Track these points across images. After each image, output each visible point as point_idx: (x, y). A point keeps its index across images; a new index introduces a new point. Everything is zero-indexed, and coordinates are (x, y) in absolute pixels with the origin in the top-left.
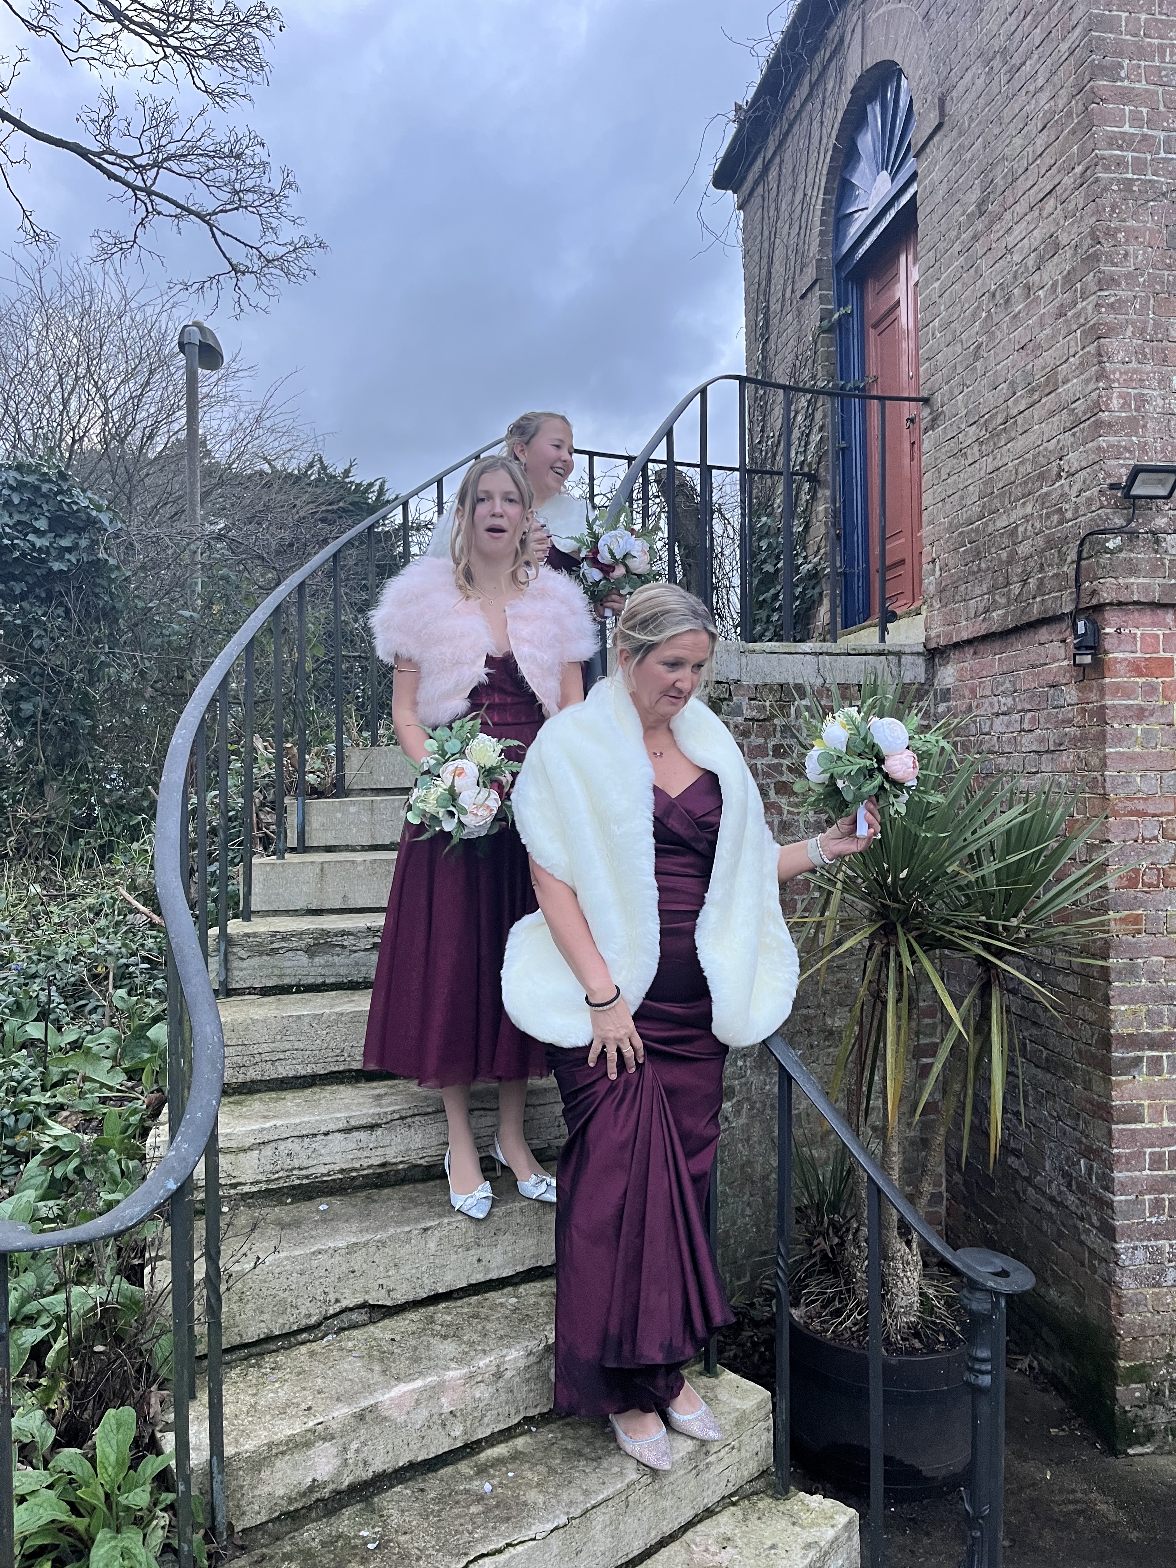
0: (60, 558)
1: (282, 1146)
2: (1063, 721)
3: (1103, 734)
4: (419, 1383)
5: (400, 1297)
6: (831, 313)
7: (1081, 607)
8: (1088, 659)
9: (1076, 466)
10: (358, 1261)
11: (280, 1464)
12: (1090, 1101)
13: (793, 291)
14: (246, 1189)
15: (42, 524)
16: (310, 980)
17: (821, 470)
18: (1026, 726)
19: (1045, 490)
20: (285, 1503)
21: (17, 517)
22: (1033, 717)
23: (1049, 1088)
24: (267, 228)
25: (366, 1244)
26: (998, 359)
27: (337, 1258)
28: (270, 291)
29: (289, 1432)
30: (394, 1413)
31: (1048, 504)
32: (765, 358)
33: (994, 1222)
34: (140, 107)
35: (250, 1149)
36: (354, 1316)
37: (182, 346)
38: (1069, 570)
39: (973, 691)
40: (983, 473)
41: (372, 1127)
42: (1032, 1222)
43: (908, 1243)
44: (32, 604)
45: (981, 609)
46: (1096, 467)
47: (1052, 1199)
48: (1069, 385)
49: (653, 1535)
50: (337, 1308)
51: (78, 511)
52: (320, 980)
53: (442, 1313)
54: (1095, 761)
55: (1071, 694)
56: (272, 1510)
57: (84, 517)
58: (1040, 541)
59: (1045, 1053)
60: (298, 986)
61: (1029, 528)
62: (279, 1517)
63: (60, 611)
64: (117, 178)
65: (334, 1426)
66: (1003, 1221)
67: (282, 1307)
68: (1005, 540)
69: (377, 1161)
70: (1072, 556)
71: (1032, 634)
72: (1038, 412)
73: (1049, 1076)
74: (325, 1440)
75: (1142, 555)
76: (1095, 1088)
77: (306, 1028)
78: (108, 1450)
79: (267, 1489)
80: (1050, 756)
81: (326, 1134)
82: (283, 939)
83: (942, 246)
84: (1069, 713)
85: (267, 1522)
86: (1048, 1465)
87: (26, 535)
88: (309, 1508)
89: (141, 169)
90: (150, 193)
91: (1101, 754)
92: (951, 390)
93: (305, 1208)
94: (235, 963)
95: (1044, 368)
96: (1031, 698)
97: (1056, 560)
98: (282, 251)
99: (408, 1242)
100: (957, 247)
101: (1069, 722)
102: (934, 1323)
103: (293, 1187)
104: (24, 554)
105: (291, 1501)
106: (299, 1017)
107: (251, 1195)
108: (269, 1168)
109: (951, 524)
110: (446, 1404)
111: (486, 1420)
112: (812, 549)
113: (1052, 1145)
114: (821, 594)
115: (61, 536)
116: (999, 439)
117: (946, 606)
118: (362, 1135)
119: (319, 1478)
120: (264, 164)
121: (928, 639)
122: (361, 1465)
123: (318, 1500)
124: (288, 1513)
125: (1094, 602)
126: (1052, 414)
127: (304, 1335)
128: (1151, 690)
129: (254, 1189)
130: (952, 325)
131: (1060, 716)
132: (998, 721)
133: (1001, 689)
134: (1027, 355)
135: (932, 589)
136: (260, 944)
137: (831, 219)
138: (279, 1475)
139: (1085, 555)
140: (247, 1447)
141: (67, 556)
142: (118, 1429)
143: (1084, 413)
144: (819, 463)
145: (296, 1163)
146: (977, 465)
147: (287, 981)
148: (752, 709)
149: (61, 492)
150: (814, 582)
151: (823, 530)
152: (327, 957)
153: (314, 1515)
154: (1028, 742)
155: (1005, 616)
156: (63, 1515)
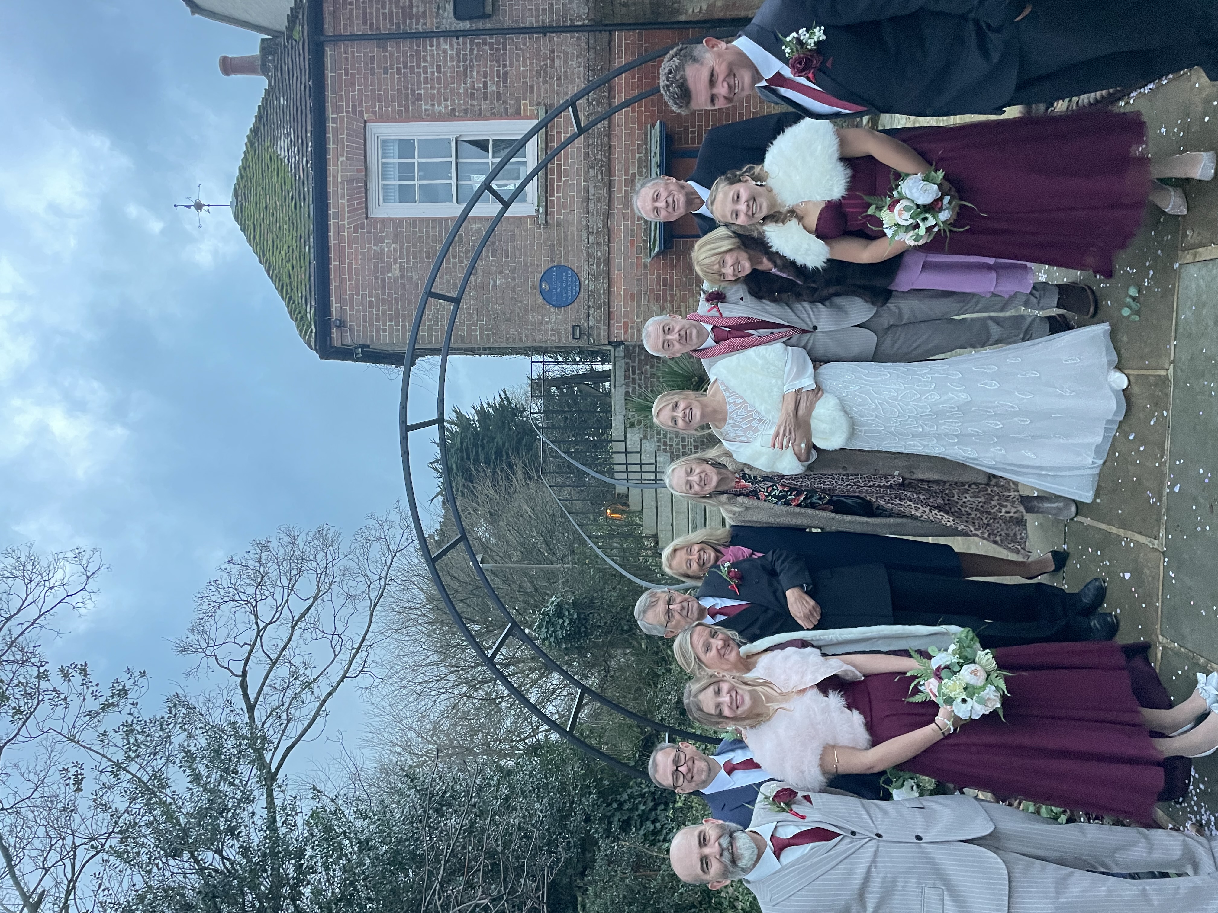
0: (572, 615)
57: (556, 607)
63: (591, 615)
75: (595, 333)
87: (565, 626)
104: (572, 627)
115: (564, 615)
128: (632, 328)
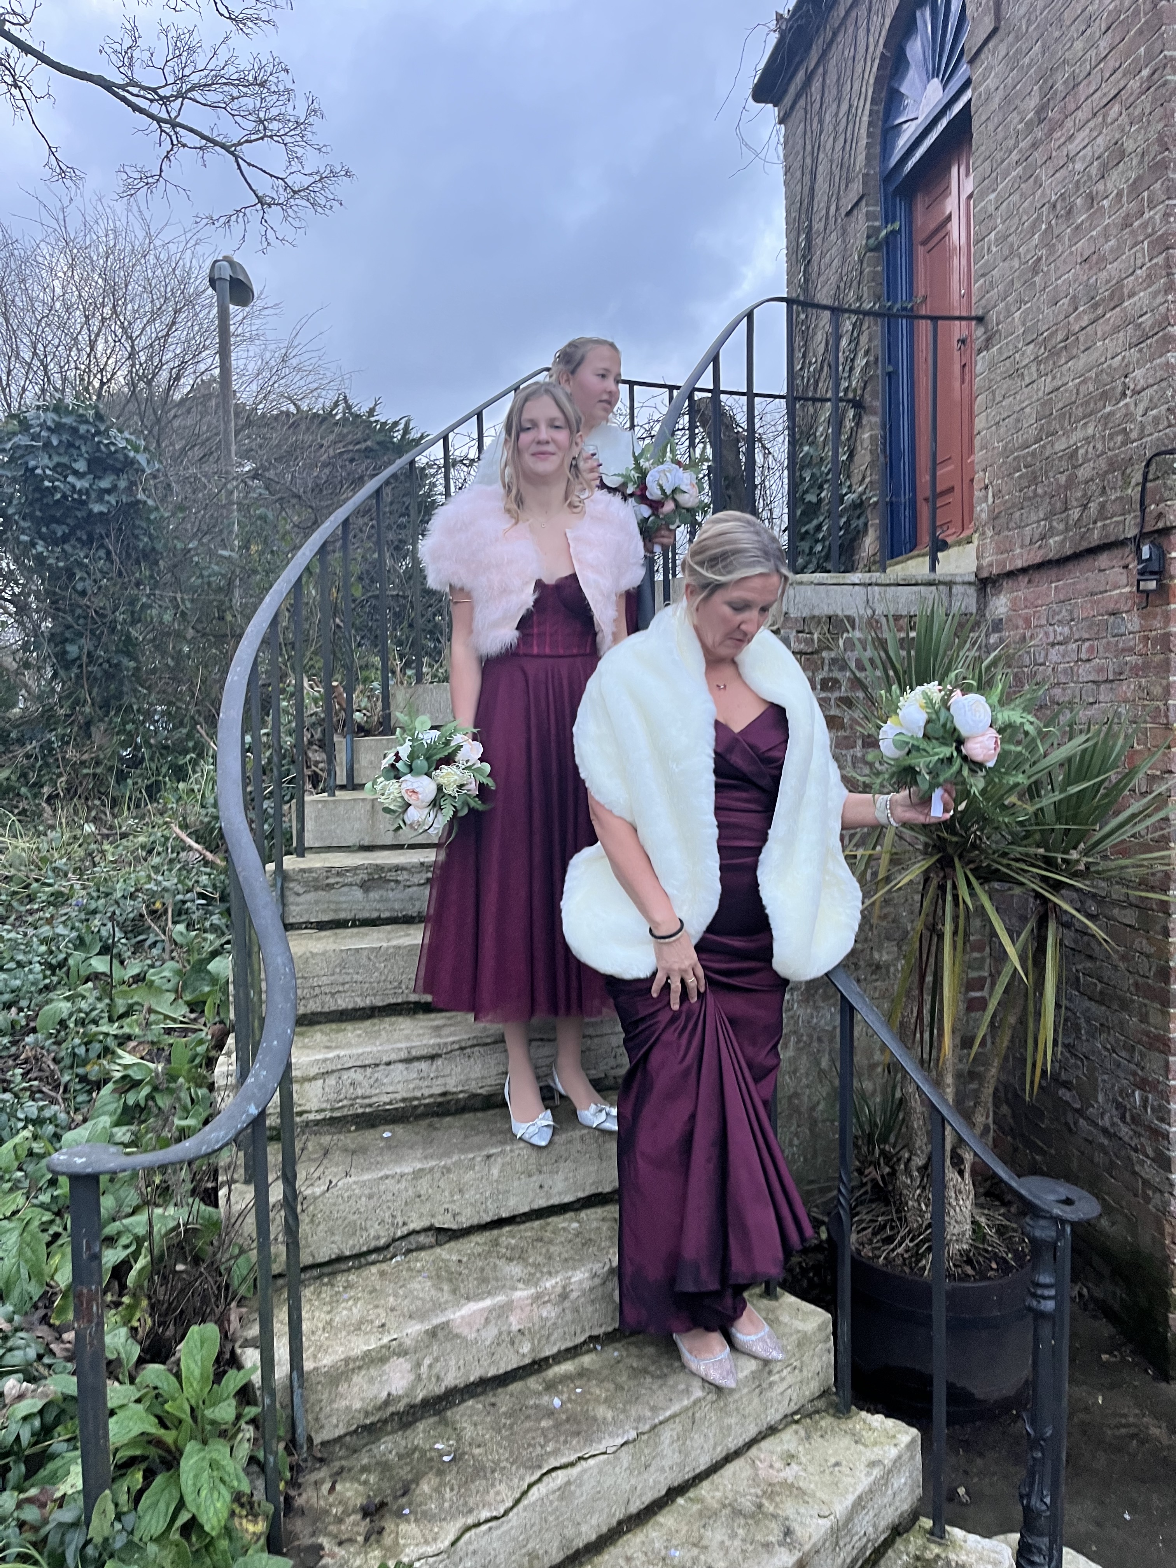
0: (100, 500)
1: (345, 1075)
2: (1123, 650)
3: (1167, 662)
4: (488, 1303)
5: (465, 1221)
6: (878, 230)
7: (1147, 529)
8: (1152, 585)
9: (1142, 383)
10: (423, 1186)
11: (357, 1379)
12: (1147, 1034)
13: (837, 209)
14: (312, 1117)
15: (81, 466)
16: (366, 915)
17: (866, 396)
18: (1084, 656)
19: (1108, 409)
20: (362, 1416)
21: (56, 459)
22: (1092, 646)
23: (1104, 1021)
24: (293, 157)
25: (431, 1170)
26: (1059, 273)
27: (403, 1184)
28: (296, 224)
29: (366, 1348)
30: (465, 1331)
31: (1110, 425)
32: (806, 281)
33: (1043, 1153)
34: (162, 36)
35: (314, 1078)
36: (422, 1239)
37: (213, 282)
38: (1134, 492)
39: (1027, 621)
40: (1041, 394)
41: (433, 1057)
42: (1083, 1153)
43: (961, 1173)
44: (74, 547)
45: (1037, 537)
46: (1164, 384)
47: (1105, 1131)
48: (1136, 298)
49: (719, 1449)
50: (405, 1230)
51: (116, 451)
52: (375, 915)
53: (507, 1236)
54: (1157, 690)
55: (1133, 622)
56: (349, 1424)
57: (120, 457)
58: (1103, 463)
59: (1099, 986)
60: (354, 921)
61: (1090, 449)
62: (356, 1431)
63: (102, 553)
64: (142, 111)
65: (408, 1342)
66: (1053, 1152)
67: (353, 1230)
68: (1064, 463)
69: (438, 1090)
70: (1138, 477)
71: (1090, 560)
72: (1101, 328)
73: (1103, 1008)
74: (399, 1355)
76: (1152, 1021)
77: (364, 961)
78: (192, 1366)
79: (344, 1403)
80: (1109, 686)
81: (388, 1064)
82: (338, 874)
83: (999, 156)
84: (1131, 641)
85: (345, 1435)
86: (1100, 1390)
87: (66, 477)
88: (385, 1422)
89: (165, 100)
90: (174, 125)
91: (1164, 682)
92: (1007, 308)
93: (369, 1135)
94: (291, 898)
95: (1108, 282)
96: (1090, 627)
97: (1120, 483)
98: (307, 181)
99: (472, 1168)
100: (1015, 156)
101: (1131, 650)
102: (986, 1251)
103: (357, 1116)
104: (65, 496)
105: (367, 1414)
106: (357, 950)
107: (317, 1123)
108: (333, 1096)
109: (1005, 448)
110: (515, 1322)
111: (552, 1339)
112: (856, 478)
113: (1106, 1077)
114: (866, 524)
115: (100, 478)
116: (1059, 357)
117: (999, 533)
118: (423, 1065)
119: (394, 1392)
120: (288, 91)
121: (979, 568)
122: (434, 1380)
123: (393, 1414)
124: (365, 1427)
125: (1160, 525)
126: (1117, 329)
127: (374, 1257)
129: (319, 1117)
130: (1010, 239)
131: (1121, 645)
132: (1053, 651)
133: (1057, 618)
134: (1090, 269)
135: (984, 516)
136: (316, 880)
137: (878, 131)
138: (356, 1389)
139: (1150, 477)
140: (325, 1362)
141: (107, 497)
142: (202, 1343)
143: (1152, 327)
144: (864, 388)
145: (360, 1092)
146: (1035, 386)
147: (343, 915)
148: (800, 642)
149: (98, 433)
150: (858, 512)
151: (868, 458)
152: (381, 892)
153: (389, 1428)
154: (1085, 672)
155: (1063, 541)
156: (151, 1427)
